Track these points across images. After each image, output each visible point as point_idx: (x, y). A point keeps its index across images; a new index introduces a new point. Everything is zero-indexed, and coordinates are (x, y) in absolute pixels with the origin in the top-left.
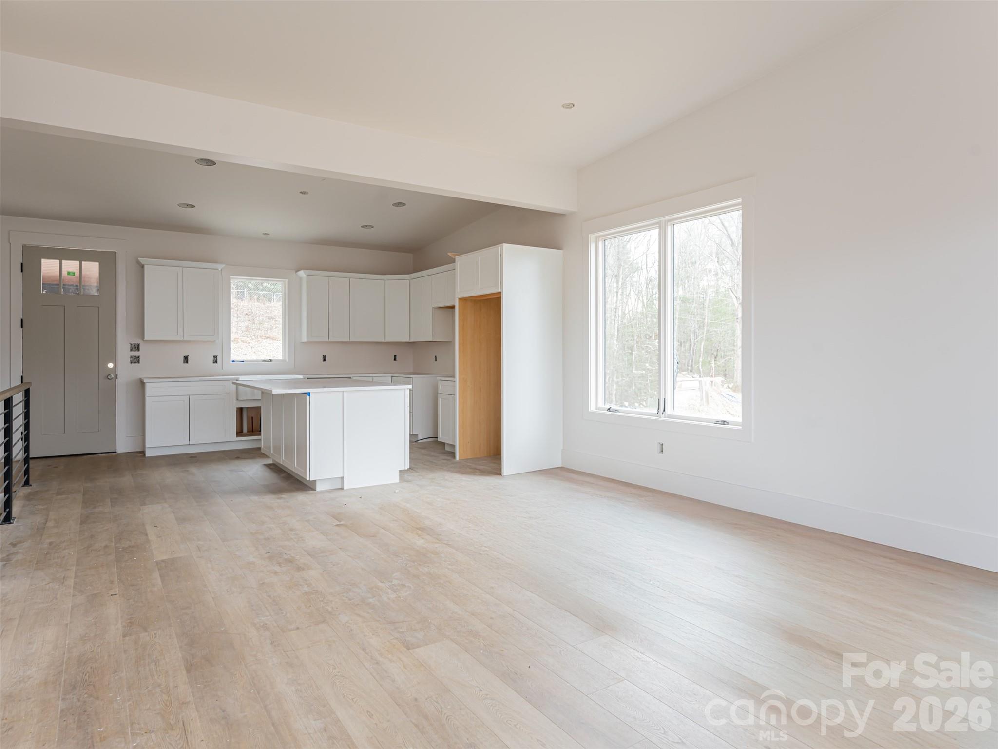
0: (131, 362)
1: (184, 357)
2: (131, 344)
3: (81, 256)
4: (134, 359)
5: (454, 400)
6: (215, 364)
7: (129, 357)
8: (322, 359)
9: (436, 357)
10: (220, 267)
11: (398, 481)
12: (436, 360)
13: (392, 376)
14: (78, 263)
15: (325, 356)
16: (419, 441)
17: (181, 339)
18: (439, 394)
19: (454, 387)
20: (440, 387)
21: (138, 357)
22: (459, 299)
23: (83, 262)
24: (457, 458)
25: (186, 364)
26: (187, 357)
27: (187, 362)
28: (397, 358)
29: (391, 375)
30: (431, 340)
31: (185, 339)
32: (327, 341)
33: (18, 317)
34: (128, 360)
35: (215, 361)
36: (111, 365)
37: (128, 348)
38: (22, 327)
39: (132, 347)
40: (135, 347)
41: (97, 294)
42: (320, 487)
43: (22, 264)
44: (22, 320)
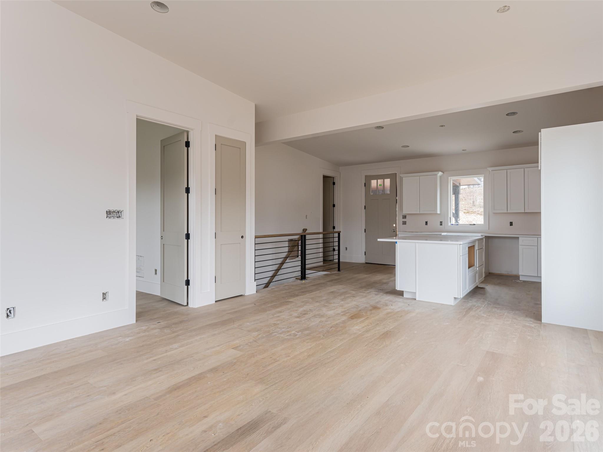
0: (403, 224)
1: (425, 222)
3: (384, 177)
8: (509, 224)
10: (439, 173)
14: (382, 180)
15: (512, 222)
17: (419, 213)
21: (406, 222)
23: (385, 180)
26: (427, 222)
27: (427, 225)
31: (421, 213)
32: (506, 212)
33: (364, 205)
34: (401, 223)
35: (441, 225)
36: (394, 225)
37: (401, 217)
38: (365, 209)
39: (403, 217)
40: (404, 217)
41: (389, 193)
42: (405, 295)
43: (365, 184)
44: (365, 206)
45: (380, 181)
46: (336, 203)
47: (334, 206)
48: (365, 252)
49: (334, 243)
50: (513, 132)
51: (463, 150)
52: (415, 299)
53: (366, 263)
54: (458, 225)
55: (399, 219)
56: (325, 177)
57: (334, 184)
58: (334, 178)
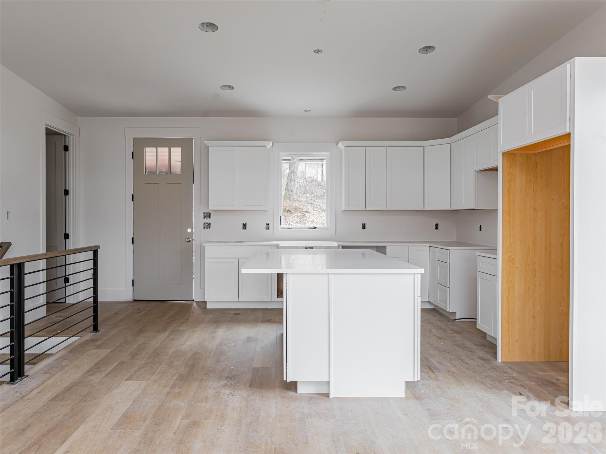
0: (205, 228)
1: (243, 224)
2: (205, 213)
3: (169, 143)
4: (207, 225)
5: (496, 282)
6: (268, 230)
7: (203, 224)
8: (361, 227)
9: (481, 226)
10: (269, 145)
11: (403, 395)
12: (481, 230)
13: (430, 246)
14: (167, 149)
15: (365, 224)
16: (457, 321)
17: (237, 209)
18: (478, 272)
19: (496, 265)
20: (480, 264)
21: (210, 224)
22: (503, 154)
23: (172, 149)
24: (499, 359)
25: (244, 230)
26: (245, 224)
27: (245, 229)
28: (439, 226)
29: (428, 245)
30: (473, 208)
31: (240, 209)
32: (364, 209)
33: (130, 192)
34: (202, 226)
35: (268, 228)
36: (189, 230)
37: (202, 216)
38: (133, 200)
39: (204, 216)
40: (208, 216)
41: (180, 173)
42: (301, 390)
43: (133, 153)
44: (133, 195)
45: (163, 151)
46: (70, 187)
47: (66, 192)
48: (133, 280)
49: (67, 266)
50: (394, 89)
51: (306, 111)
52: (327, 395)
53: (135, 300)
54: (291, 228)
55: (198, 219)
56: (50, 134)
57: (66, 148)
58: (67, 138)
